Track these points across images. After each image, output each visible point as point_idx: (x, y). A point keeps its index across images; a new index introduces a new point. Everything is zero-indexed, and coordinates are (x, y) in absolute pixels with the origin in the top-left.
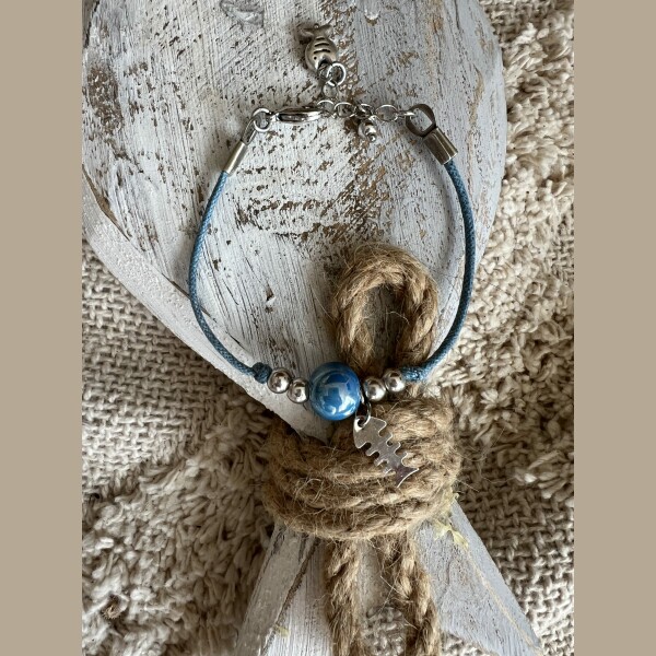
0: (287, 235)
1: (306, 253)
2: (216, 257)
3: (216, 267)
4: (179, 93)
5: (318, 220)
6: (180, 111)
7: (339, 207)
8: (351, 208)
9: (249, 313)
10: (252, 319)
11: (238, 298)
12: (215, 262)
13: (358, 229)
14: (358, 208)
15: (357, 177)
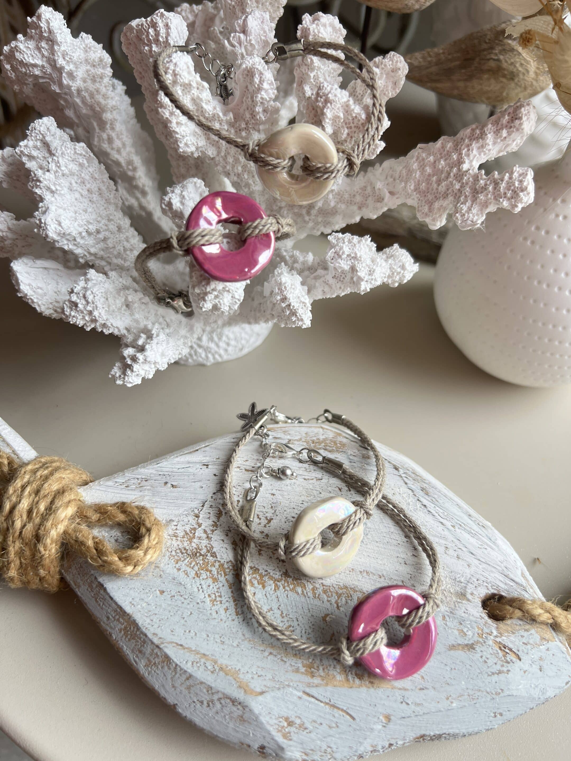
0: (203, 506)
1: (187, 512)
2: (209, 467)
3: (204, 465)
4: (315, 480)
5: (203, 527)
6: (303, 477)
7: (205, 542)
8: (201, 550)
9: (170, 474)
10: (166, 473)
11: (180, 470)
12: (207, 465)
13: (185, 549)
14: (198, 554)
15: (219, 562)
